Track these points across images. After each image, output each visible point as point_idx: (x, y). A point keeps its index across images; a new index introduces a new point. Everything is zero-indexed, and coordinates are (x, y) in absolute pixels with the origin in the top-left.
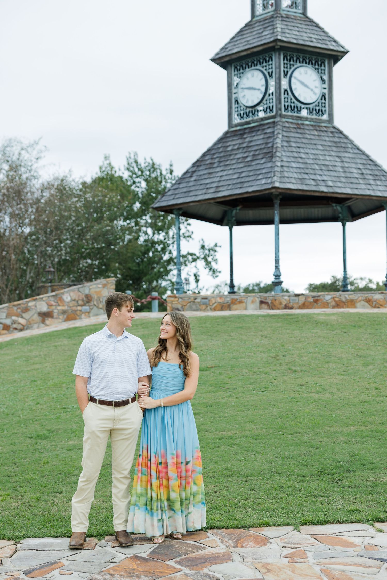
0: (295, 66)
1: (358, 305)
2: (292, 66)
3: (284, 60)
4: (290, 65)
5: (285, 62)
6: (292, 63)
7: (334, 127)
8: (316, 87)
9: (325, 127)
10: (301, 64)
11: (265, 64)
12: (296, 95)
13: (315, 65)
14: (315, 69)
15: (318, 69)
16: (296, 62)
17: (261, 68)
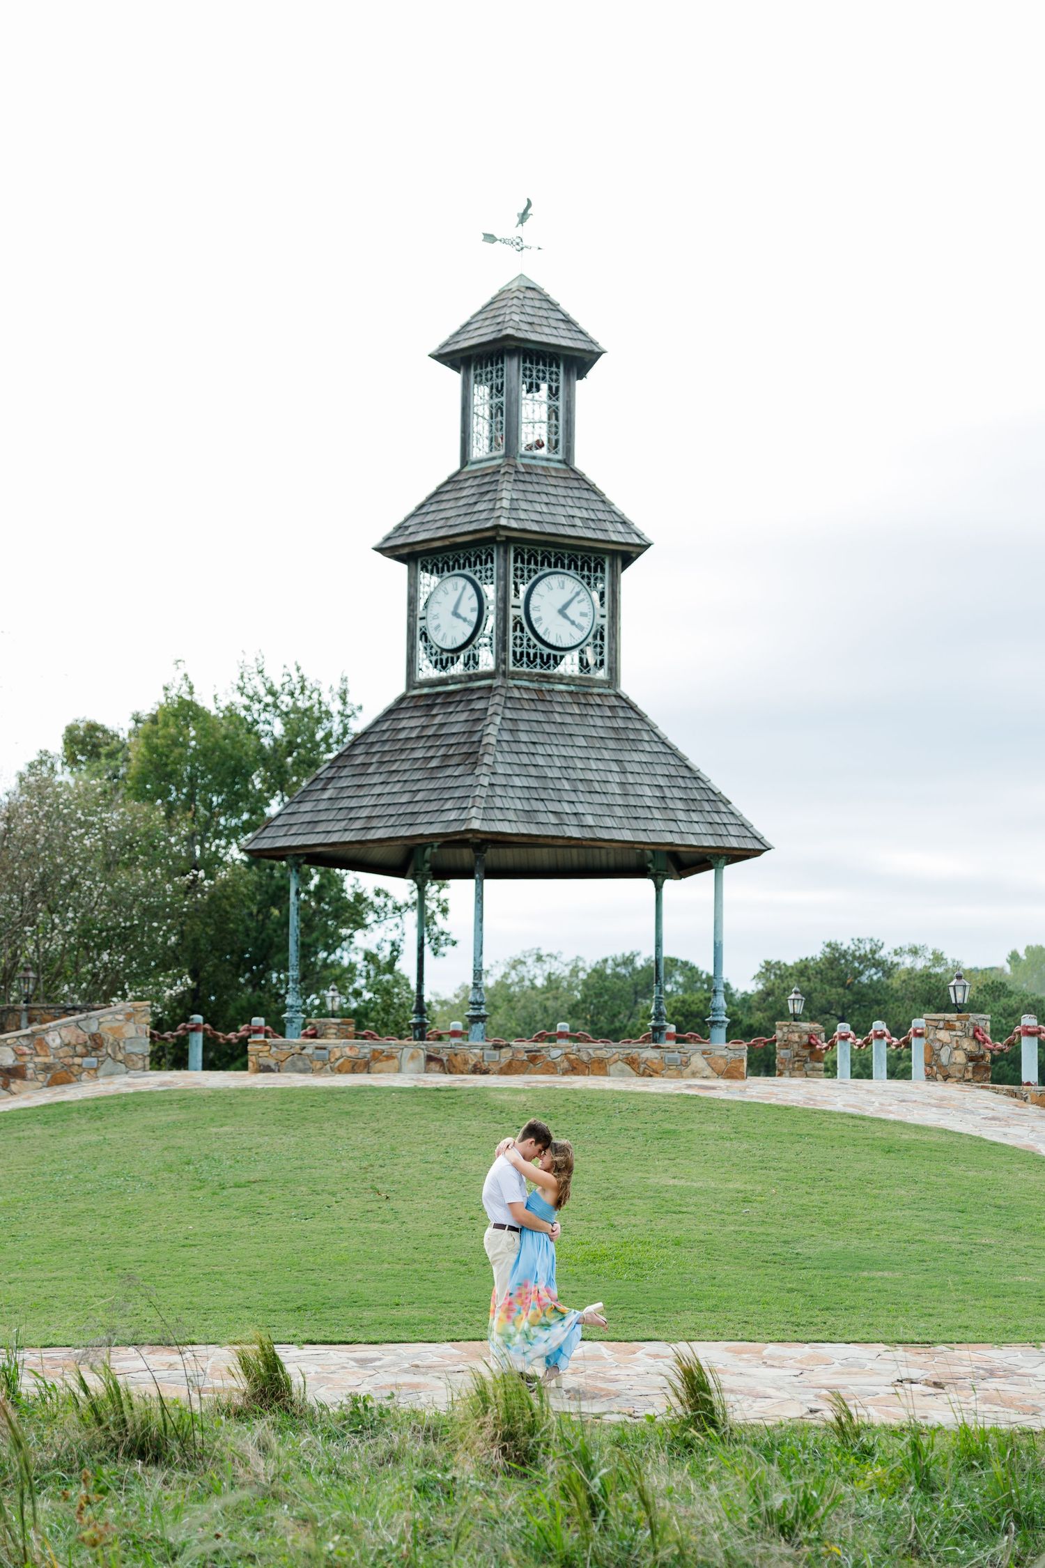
0: (540, 573)
1: (612, 1069)
2: (532, 574)
3: (516, 561)
4: (529, 571)
5: (519, 565)
6: (532, 566)
7: (618, 696)
8: (583, 615)
9: (599, 695)
10: (553, 570)
11: (478, 567)
12: (540, 631)
13: (582, 569)
14: (583, 577)
15: (589, 578)
16: (542, 565)
17: (471, 575)
